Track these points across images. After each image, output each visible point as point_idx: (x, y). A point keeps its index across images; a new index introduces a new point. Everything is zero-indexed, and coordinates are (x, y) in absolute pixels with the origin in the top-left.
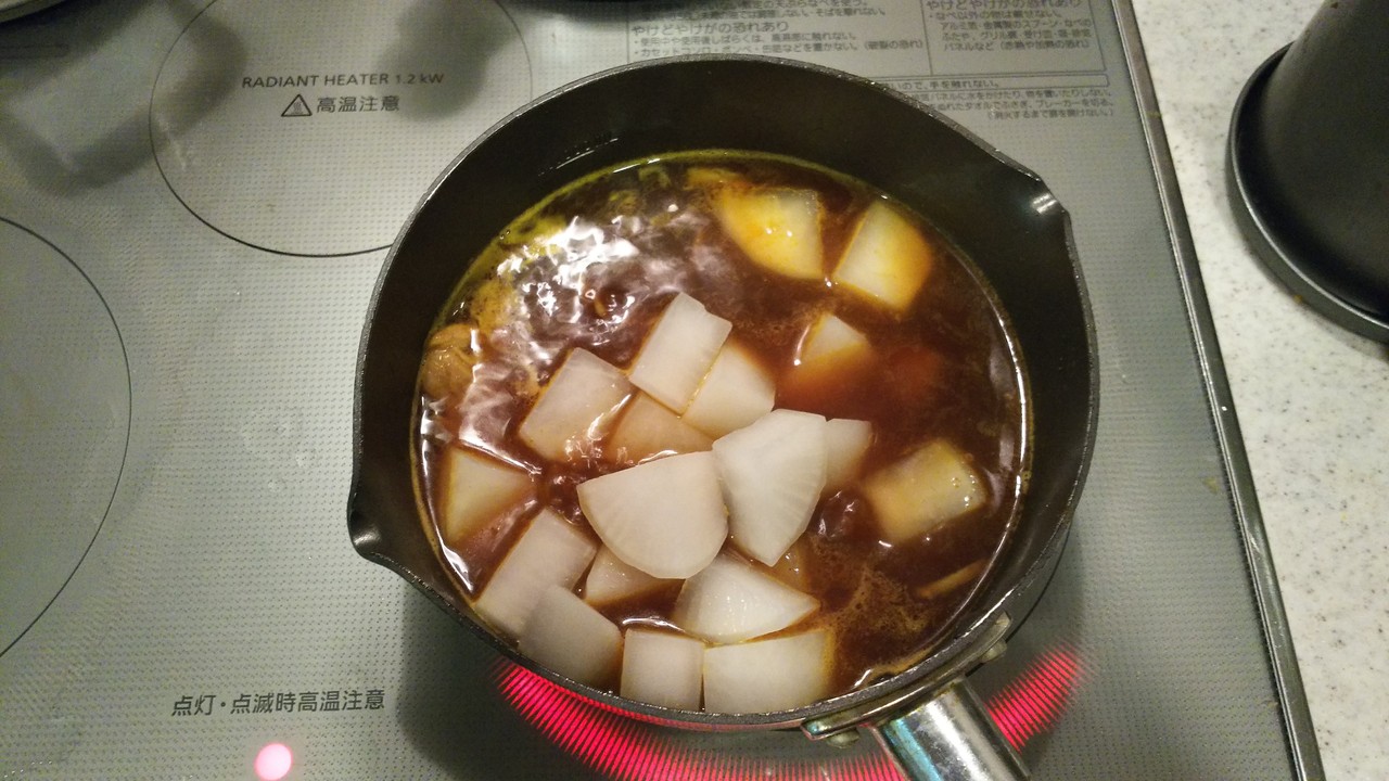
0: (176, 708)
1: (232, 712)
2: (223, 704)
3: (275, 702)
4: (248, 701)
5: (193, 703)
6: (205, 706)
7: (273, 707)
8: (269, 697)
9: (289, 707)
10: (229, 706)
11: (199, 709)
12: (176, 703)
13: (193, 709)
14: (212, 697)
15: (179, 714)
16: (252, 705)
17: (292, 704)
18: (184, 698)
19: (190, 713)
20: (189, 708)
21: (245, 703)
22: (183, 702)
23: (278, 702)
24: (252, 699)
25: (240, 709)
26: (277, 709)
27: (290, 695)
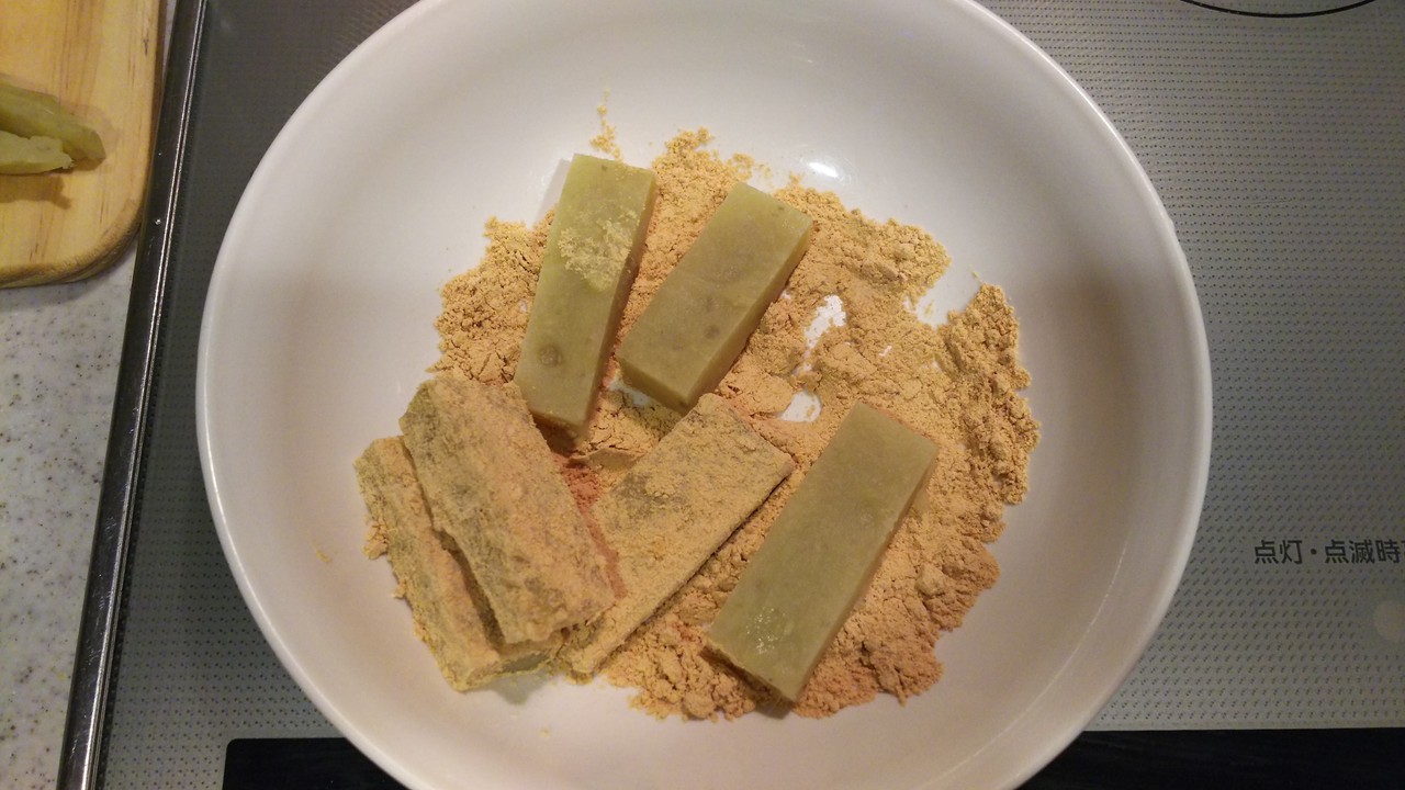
0: (1257, 554)
1: (1328, 561)
2: (1314, 552)
3: (1375, 551)
4: (1342, 548)
5: (1277, 551)
6: (1293, 552)
7: (1375, 555)
8: (1366, 543)
9: (1394, 557)
10: (1321, 552)
11: (1287, 556)
12: (1257, 549)
13: (1280, 557)
14: (1298, 542)
15: (1264, 562)
16: (1349, 556)
17: (1397, 553)
18: (1263, 543)
19: (1277, 562)
20: (1274, 554)
21: (1341, 551)
23: (1379, 551)
24: (1347, 545)
25: (1336, 558)
26: (1380, 560)
27: (1391, 542)
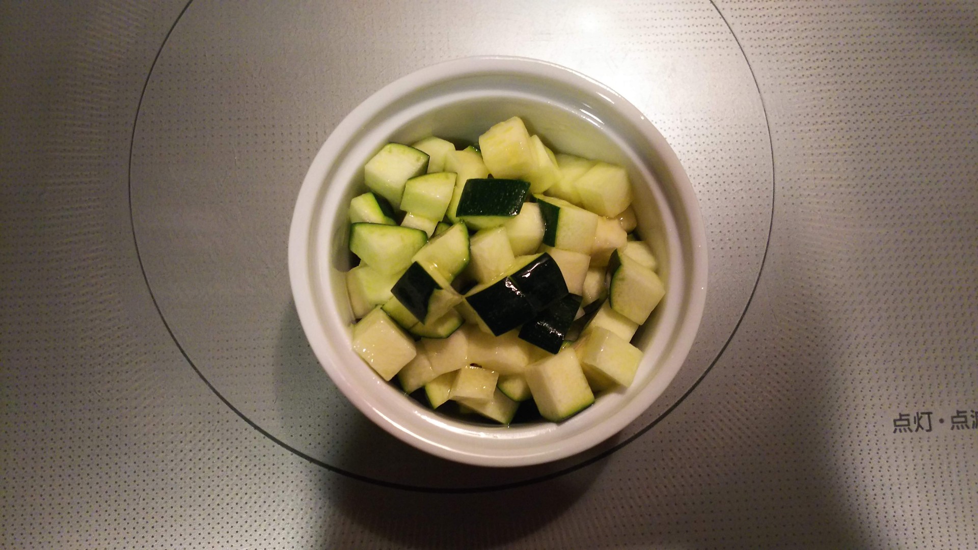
0: (895, 425)
1: (952, 428)
2: (942, 421)
4: (965, 417)
6: (924, 422)
10: (948, 423)
11: (919, 426)
12: (895, 421)
13: (914, 427)
14: (929, 414)
15: (900, 431)
16: (970, 424)
18: (901, 415)
19: (911, 431)
20: (909, 425)
21: (963, 419)
22: (900, 420)
24: (969, 414)
25: (960, 425)
